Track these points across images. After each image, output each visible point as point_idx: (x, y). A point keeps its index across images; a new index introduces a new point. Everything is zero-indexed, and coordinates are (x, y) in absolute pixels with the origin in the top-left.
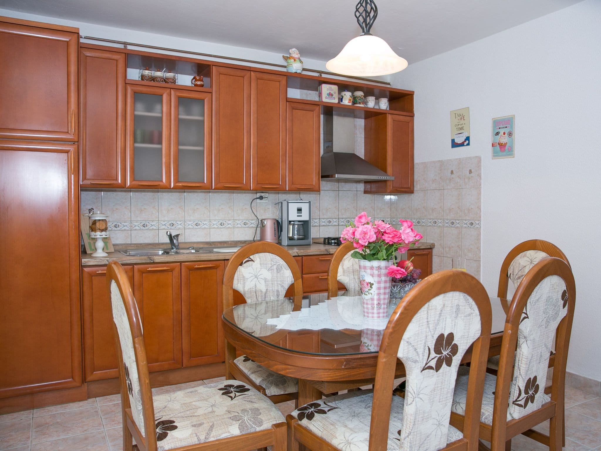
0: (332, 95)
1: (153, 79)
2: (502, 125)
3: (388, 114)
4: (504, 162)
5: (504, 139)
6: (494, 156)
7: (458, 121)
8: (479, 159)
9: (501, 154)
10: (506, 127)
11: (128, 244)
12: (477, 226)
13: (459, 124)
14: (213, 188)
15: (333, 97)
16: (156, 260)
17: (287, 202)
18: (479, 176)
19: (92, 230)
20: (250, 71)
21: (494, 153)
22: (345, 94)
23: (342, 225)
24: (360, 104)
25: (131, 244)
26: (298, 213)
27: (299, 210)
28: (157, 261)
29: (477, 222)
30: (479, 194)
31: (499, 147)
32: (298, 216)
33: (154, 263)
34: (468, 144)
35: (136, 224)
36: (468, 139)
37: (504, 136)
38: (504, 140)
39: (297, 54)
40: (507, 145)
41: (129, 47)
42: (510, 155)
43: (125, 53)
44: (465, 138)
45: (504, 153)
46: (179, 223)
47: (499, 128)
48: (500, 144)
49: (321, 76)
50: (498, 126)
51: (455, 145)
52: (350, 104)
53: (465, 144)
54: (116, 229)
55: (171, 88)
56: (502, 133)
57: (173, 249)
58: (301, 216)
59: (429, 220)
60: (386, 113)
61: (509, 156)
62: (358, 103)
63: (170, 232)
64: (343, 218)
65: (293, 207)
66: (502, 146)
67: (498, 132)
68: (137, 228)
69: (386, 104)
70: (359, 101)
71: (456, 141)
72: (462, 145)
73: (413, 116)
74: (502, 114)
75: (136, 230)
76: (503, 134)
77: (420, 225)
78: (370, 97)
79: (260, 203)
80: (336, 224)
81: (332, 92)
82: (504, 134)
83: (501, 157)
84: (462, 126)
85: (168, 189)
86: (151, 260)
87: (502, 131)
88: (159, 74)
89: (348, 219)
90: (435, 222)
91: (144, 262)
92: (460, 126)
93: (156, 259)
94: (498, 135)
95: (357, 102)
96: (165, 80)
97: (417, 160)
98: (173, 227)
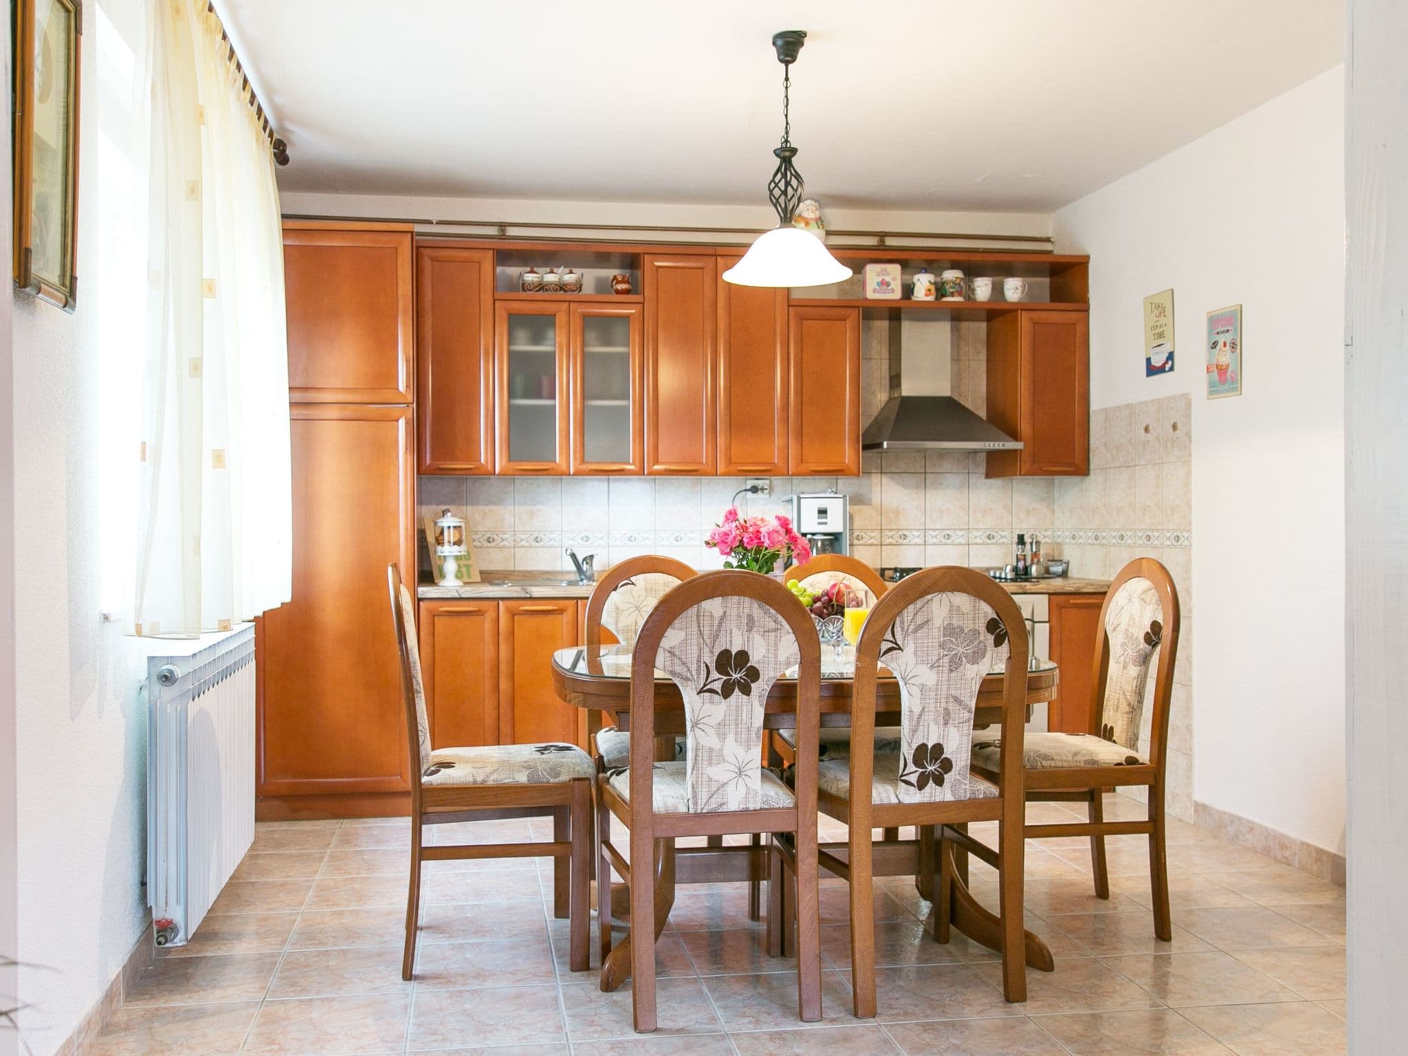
0: (888, 284)
1: (542, 287)
2: (1222, 327)
3: (1022, 310)
4: (1227, 403)
5: (1225, 357)
6: (1211, 393)
7: (1157, 319)
8: (1187, 400)
9: (1221, 387)
10: (1228, 331)
11: (509, 571)
12: (1186, 543)
13: (1157, 326)
14: (646, 473)
15: (890, 288)
16: (536, 593)
17: (798, 497)
18: (1188, 435)
19: (439, 544)
20: (715, 255)
21: (1210, 387)
22: (918, 280)
23: (934, 544)
24: (953, 296)
25: (514, 571)
26: (819, 518)
27: (823, 512)
28: (535, 595)
29: (1186, 535)
30: (1189, 473)
31: (1218, 373)
32: (819, 523)
33: (531, 598)
34: (1172, 369)
35: (523, 536)
36: (1171, 356)
37: (1224, 349)
38: (1224, 359)
39: (812, 212)
40: (1230, 369)
41: (511, 232)
42: (1234, 389)
43: (493, 249)
44: (1167, 355)
45: (1226, 387)
46: (599, 536)
47: (1218, 333)
48: (1219, 368)
49: (883, 241)
50: (1216, 328)
51: (1152, 370)
52: (931, 298)
53: (1168, 367)
54: (489, 545)
55: (569, 302)
56: (1220, 345)
57: (582, 580)
58: (826, 523)
59: (1112, 533)
60: (1016, 310)
61: (1233, 391)
62: (949, 294)
63: (571, 550)
64: (934, 530)
65: (810, 507)
66: (1222, 370)
67: (1215, 342)
68: (524, 543)
69: (1017, 289)
70: (951, 290)
71: (1153, 363)
72: (1161, 370)
73: (1087, 310)
74: (1222, 303)
75: (523, 547)
76: (1222, 345)
77: (1099, 544)
78: (979, 279)
79: (754, 499)
80: (920, 541)
81: (888, 279)
82: (1225, 345)
83: (1222, 395)
84: (1161, 330)
85: (567, 475)
86: (527, 593)
87: (1221, 339)
88: (550, 278)
89: (948, 532)
90: (1122, 537)
91: (515, 595)
92: (1159, 330)
93: (533, 592)
94: (1215, 347)
95: (946, 292)
96: (562, 287)
97: (1095, 404)
98: (587, 542)
